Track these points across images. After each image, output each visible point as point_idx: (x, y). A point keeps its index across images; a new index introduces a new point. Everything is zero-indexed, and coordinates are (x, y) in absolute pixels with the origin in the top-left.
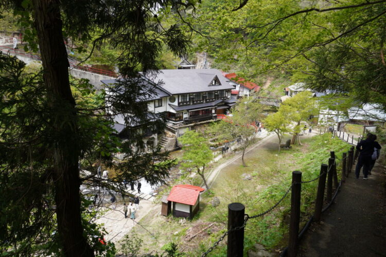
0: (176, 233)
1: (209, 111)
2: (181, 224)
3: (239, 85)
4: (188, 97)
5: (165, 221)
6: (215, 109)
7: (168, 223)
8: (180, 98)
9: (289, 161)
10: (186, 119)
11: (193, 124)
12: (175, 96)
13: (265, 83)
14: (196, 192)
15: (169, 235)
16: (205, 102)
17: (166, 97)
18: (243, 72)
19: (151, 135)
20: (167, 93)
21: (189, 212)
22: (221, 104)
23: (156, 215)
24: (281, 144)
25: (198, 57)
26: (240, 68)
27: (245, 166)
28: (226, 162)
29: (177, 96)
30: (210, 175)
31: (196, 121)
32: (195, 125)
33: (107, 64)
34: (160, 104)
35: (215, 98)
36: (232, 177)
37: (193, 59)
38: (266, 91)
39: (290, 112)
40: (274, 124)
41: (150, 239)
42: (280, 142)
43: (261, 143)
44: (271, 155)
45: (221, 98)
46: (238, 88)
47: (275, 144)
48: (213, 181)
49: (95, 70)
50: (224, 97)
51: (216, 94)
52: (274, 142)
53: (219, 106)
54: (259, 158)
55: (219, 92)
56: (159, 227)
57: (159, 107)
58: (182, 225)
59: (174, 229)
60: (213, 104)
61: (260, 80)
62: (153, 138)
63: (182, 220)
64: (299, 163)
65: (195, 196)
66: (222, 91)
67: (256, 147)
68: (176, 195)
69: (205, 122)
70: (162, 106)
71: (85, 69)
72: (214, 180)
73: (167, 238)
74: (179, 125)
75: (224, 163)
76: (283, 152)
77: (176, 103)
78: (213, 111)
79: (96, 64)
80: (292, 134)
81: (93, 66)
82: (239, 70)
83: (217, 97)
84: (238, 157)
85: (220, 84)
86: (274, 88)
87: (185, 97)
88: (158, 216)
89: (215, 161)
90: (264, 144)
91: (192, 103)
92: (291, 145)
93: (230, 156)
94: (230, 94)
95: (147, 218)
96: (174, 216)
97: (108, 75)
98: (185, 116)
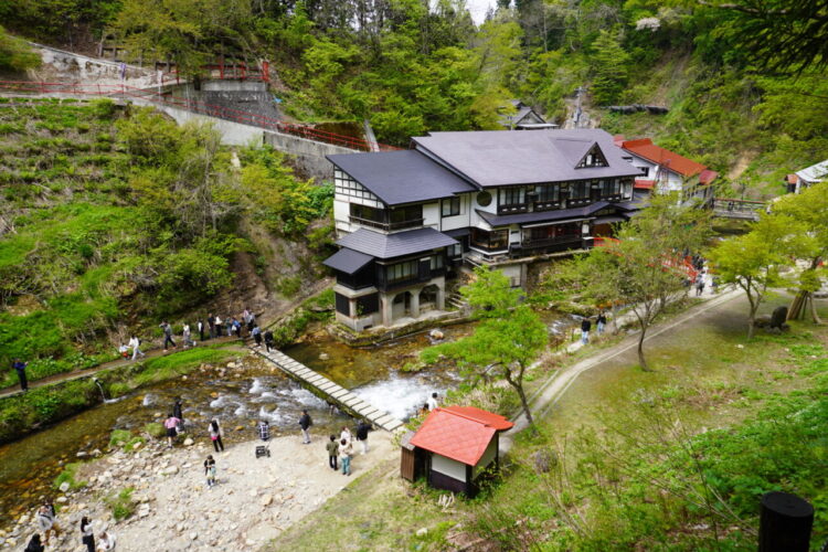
0: (422, 531)
1: (576, 229)
2: (441, 507)
3: (657, 168)
4: (522, 195)
5: (405, 494)
6: (590, 223)
7: (412, 501)
8: (503, 196)
9: (775, 365)
10: (513, 246)
11: (531, 259)
12: (490, 191)
13: (734, 165)
14: (485, 430)
15: (405, 534)
16: (564, 206)
17: (470, 192)
18: (678, 138)
19: (429, 280)
20: (471, 185)
21: (464, 480)
22: (606, 212)
23: (389, 475)
24: (757, 316)
25: (569, 108)
26: (670, 129)
27: (644, 367)
28: (597, 354)
29: (495, 190)
30: (550, 384)
31: (540, 251)
32: (535, 262)
33: (347, 121)
34: (455, 211)
35: (590, 199)
36: (605, 395)
37: (558, 112)
38: (736, 186)
39: (788, 232)
40: (736, 264)
41: (357, 536)
42: (753, 310)
43: (701, 310)
44: (726, 346)
45: (606, 198)
46: (652, 176)
47: (739, 317)
48: (552, 401)
49: (322, 134)
50: (614, 196)
51: (594, 187)
52: (739, 312)
53: (599, 217)
54: (688, 352)
55: (601, 183)
56: (387, 507)
57: (451, 215)
58: (444, 510)
59: (423, 519)
60: (586, 211)
61: (720, 158)
62: (435, 287)
63: (445, 498)
64: (808, 374)
65: (480, 440)
66: (609, 181)
67: (685, 322)
68: (434, 433)
69: (563, 254)
70: (458, 214)
71: (299, 132)
72: (556, 400)
73: (398, 540)
74: (498, 260)
75: (592, 356)
76: (761, 340)
77: (492, 209)
78: (585, 230)
79: (324, 122)
80: (793, 292)
81: (318, 126)
82: (667, 135)
83: (595, 195)
84: (630, 344)
85: (605, 164)
86: (757, 178)
87: (516, 195)
88: (392, 479)
89: (569, 350)
90: (711, 315)
91: (531, 210)
92: (787, 322)
93: (611, 341)
94: (630, 188)
95: (367, 480)
96: (428, 485)
97: (348, 146)
98: (514, 238)
